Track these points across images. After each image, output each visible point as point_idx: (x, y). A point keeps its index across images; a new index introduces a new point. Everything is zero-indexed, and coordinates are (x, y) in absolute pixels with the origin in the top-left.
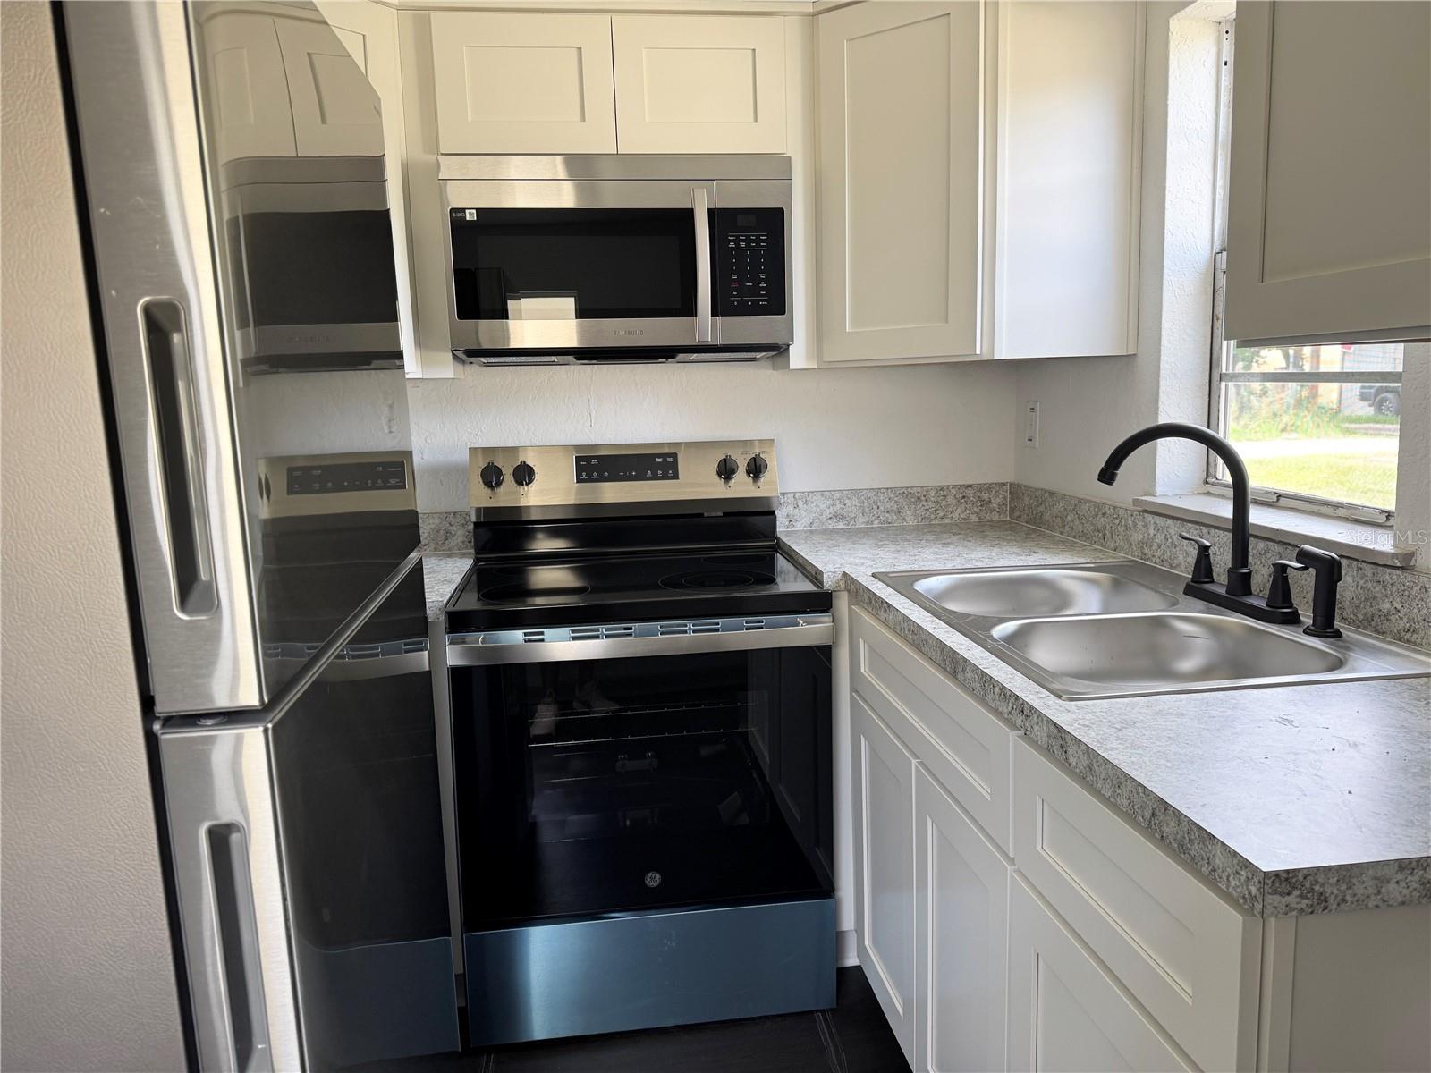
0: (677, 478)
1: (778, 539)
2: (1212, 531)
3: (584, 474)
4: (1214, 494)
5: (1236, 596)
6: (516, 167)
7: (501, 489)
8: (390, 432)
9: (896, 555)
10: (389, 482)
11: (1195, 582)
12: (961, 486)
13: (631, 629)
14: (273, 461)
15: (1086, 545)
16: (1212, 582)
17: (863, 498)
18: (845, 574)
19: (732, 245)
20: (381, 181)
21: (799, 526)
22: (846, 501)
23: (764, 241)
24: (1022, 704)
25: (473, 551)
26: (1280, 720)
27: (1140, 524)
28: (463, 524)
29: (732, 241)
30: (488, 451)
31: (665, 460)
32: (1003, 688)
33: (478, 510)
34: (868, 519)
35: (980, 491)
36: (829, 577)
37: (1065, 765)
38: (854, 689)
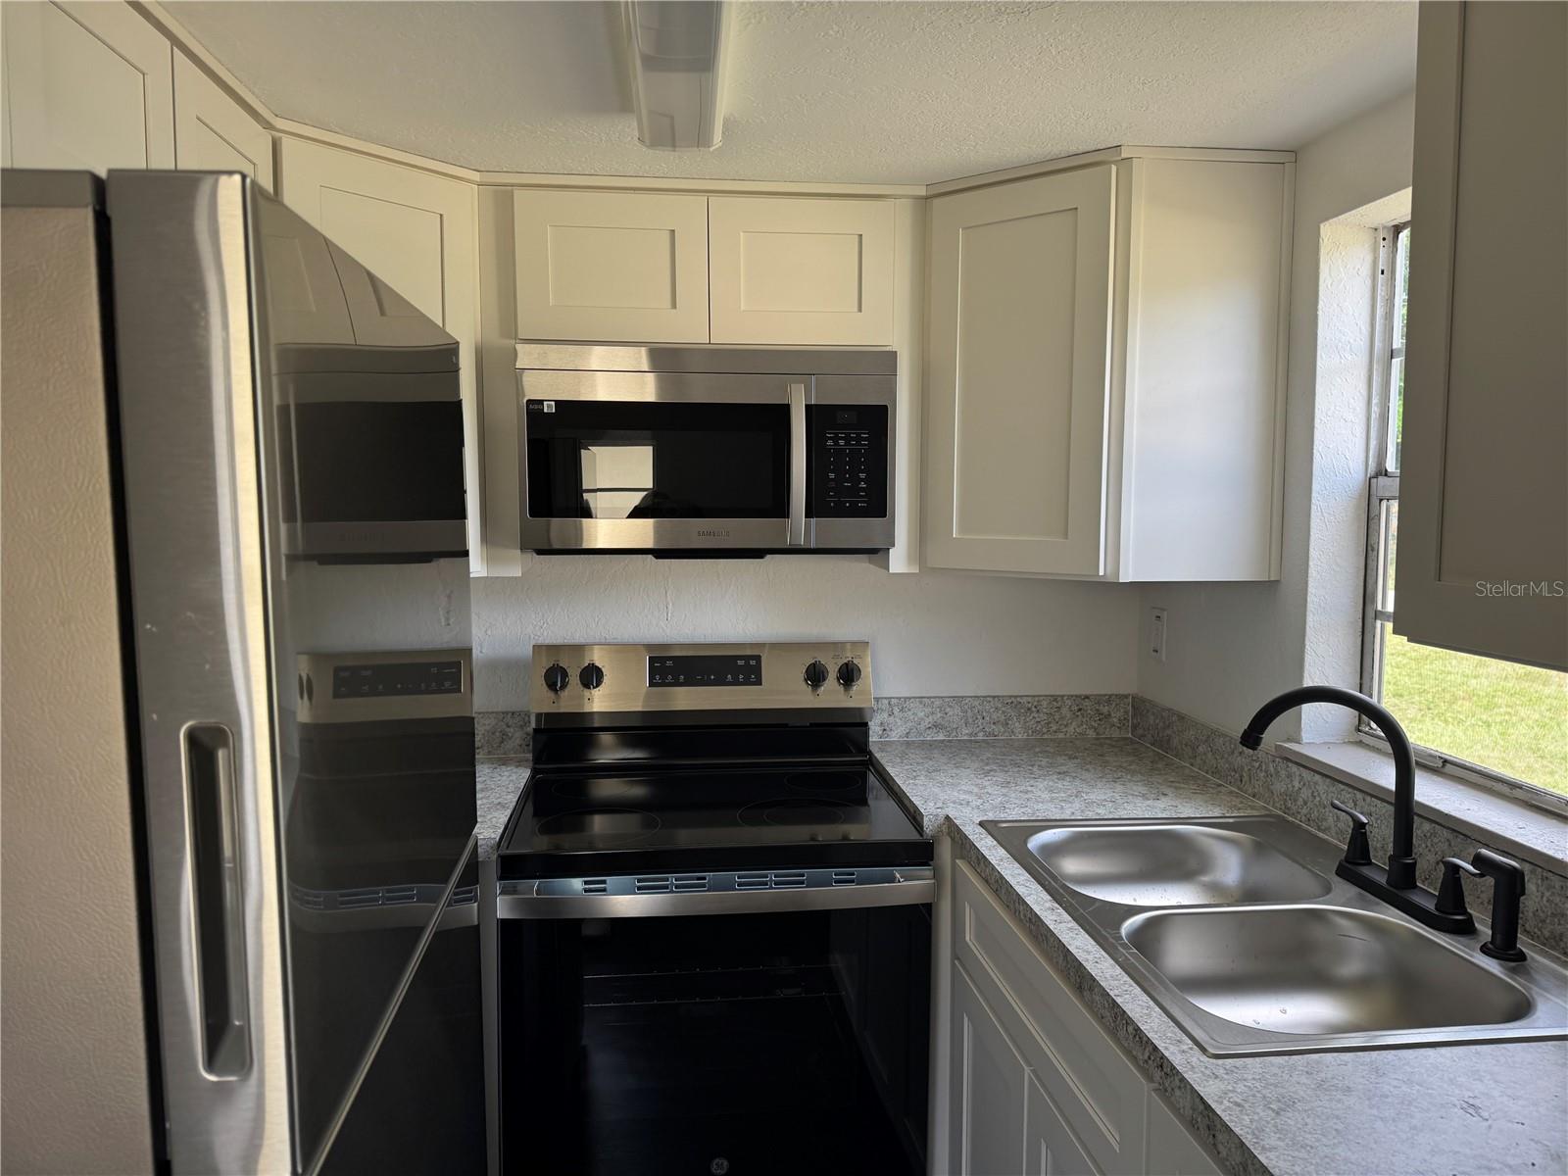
0: (761, 684)
1: (870, 753)
2: (1368, 798)
3: (658, 677)
4: (1367, 745)
5: (1398, 888)
6: (598, 356)
7: (565, 694)
8: (449, 625)
9: (1004, 791)
10: (443, 686)
11: (1349, 863)
12: (1076, 696)
13: (704, 879)
14: (318, 657)
15: (1220, 785)
16: (1370, 863)
17: (966, 707)
18: (947, 818)
19: (830, 443)
20: (455, 370)
21: (895, 736)
22: (948, 710)
23: (865, 439)
24: (1162, 1058)
25: (530, 756)
26: (1465, 1105)
27: (1283, 773)
28: (521, 726)
29: (830, 438)
30: (553, 649)
31: (747, 663)
32: (1138, 1029)
33: (539, 716)
34: (971, 731)
35: (1099, 703)
36: (930, 820)
37: (1213, 1149)
38: (955, 956)
